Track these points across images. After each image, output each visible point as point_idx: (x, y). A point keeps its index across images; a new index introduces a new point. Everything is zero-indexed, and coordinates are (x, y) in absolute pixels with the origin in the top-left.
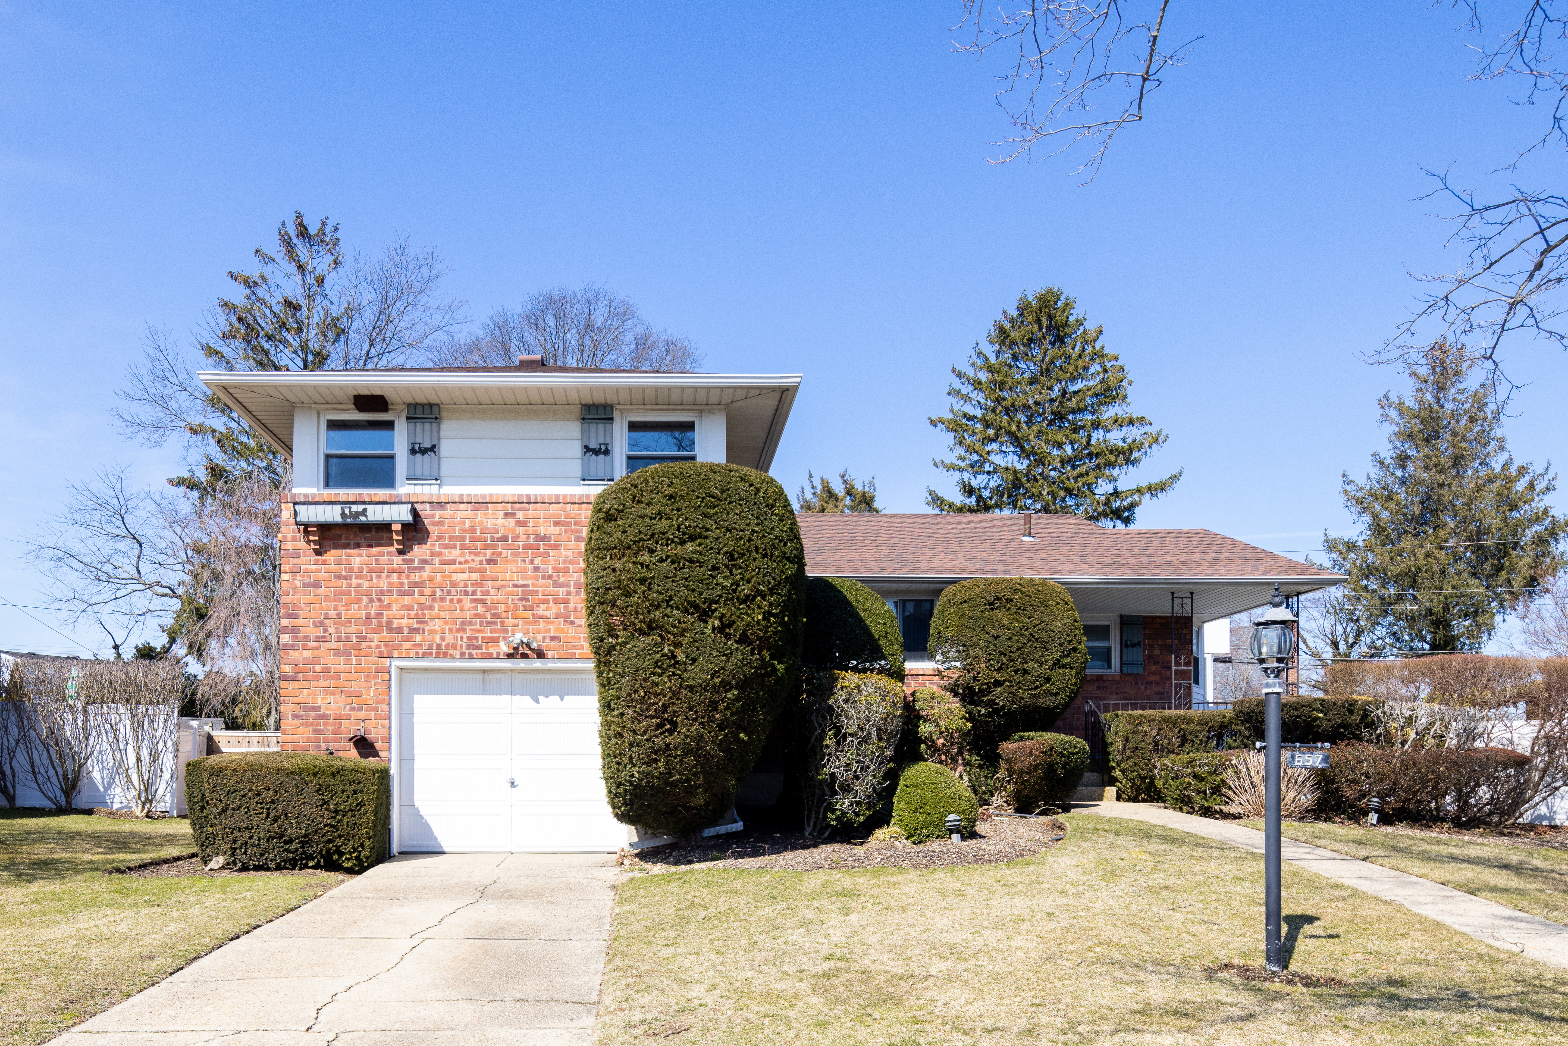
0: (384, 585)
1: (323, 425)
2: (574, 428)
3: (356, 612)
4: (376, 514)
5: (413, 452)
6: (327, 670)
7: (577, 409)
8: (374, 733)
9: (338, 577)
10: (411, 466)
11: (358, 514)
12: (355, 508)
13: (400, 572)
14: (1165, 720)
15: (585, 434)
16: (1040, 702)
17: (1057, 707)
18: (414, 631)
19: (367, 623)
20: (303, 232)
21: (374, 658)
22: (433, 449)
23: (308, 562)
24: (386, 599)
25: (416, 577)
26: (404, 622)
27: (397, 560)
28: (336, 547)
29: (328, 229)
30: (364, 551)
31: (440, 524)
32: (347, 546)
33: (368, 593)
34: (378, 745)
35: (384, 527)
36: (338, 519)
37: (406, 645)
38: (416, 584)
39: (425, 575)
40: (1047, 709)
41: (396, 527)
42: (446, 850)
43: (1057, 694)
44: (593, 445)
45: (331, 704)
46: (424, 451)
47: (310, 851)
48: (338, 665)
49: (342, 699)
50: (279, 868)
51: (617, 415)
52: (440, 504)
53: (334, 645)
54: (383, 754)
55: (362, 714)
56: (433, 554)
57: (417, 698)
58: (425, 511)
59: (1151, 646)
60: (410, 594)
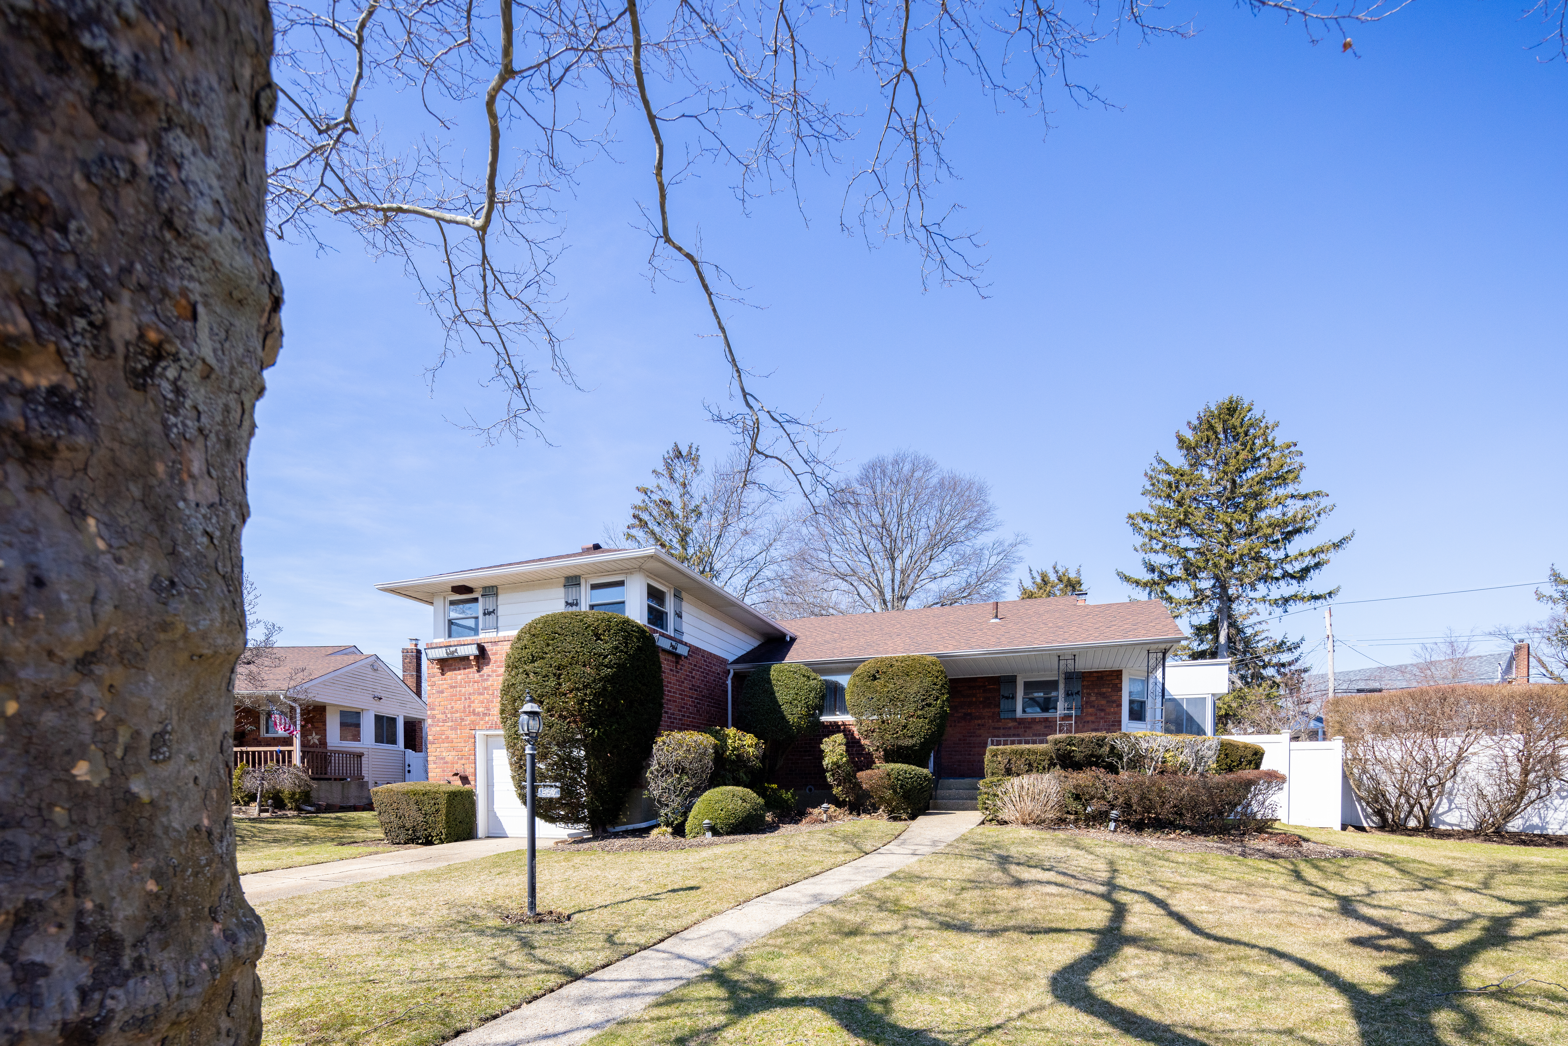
0: (471, 690)
1: (447, 603)
2: (562, 591)
3: (459, 706)
4: (462, 651)
5: (485, 614)
6: (448, 738)
7: (563, 580)
8: (469, 771)
9: (451, 687)
10: (485, 622)
11: (453, 653)
12: (452, 649)
13: (478, 682)
14: (1015, 752)
15: (567, 594)
16: (900, 743)
17: (914, 745)
18: (485, 714)
19: (464, 711)
20: (679, 455)
21: (467, 731)
22: (493, 612)
23: (438, 679)
24: (472, 698)
25: (486, 684)
26: (481, 710)
27: (477, 675)
28: (450, 670)
29: (694, 450)
30: (462, 671)
31: (495, 654)
32: (455, 670)
33: (464, 695)
34: (470, 778)
35: (466, 658)
36: (445, 656)
37: (482, 722)
38: (485, 688)
39: (489, 683)
40: (907, 747)
41: (472, 658)
42: (509, 835)
43: (912, 737)
44: (570, 601)
45: (450, 756)
46: (489, 613)
47: (418, 834)
48: (452, 735)
49: (454, 753)
50: (406, 843)
51: (583, 582)
52: (495, 643)
53: (450, 724)
54: (472, 783)
55: (463, 761)
56: (493, 671)
57: (495, 751)
58: (488, 647)
59: (1089, 694)
60: (482, 694)
